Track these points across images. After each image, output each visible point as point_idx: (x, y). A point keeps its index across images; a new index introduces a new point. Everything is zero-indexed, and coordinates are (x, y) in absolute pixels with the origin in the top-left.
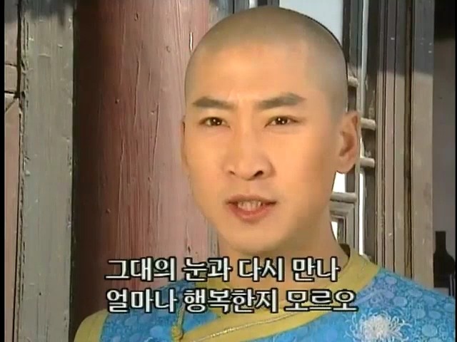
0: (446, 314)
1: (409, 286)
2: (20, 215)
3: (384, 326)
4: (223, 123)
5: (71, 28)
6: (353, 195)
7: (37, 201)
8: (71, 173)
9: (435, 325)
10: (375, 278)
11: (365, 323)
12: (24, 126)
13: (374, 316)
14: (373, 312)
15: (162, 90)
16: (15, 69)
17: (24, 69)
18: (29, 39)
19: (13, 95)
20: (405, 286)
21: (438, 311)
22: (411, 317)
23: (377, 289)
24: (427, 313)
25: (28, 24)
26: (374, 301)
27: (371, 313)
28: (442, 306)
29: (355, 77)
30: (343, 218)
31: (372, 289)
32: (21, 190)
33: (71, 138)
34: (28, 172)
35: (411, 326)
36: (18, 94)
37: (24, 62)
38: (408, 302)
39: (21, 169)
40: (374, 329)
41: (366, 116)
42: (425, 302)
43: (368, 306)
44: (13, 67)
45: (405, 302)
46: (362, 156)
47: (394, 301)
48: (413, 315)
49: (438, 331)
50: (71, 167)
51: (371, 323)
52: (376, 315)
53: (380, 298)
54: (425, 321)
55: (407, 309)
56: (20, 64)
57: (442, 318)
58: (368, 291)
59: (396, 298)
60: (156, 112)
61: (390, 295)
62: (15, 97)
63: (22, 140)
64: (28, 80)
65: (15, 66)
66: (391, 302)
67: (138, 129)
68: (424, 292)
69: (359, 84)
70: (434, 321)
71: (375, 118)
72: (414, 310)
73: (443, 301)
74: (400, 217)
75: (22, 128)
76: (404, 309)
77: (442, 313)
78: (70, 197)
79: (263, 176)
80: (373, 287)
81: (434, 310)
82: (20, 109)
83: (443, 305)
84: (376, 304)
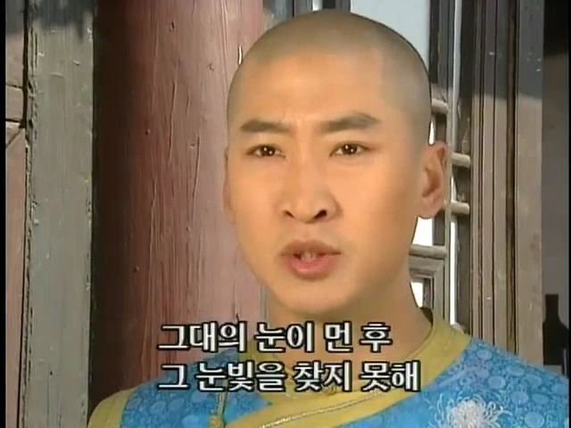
0: (554, 397)
1: (507, 361)
2: (26, 274)
3: (477, 415)
4: (277, 152)
5: (91, 40)
6: (443, 249)
7: (48, 256)
8: (90, 222)
9: (541, 412)
10: (466, 351)
11: (454, 410)
12: (31, 163)
13: (463, 402)
14: (463, 396)
15: (203, 118)
16: (20, 91)
17: (32, 92)
18: (39, 54)
19: (18, 124)
20: (503, 362)
21: (544, 394)
22: (511, 402)
23: (468, 366)
24: (530, 397)
25: (36, 35)
26: (464, 381)
27: (460, 398)
28: (549, 388)
29: (445, 101)
30: (430, 277)
31: (461, 366)
32: (27, 242)
33: (90, 178)
34: (36, 221)
35: (511, 414)
36: (25, 123)
37: (32, 83)
38: (507, 383)
39: (28, 217)
40: (465, 417)
41: (459, 151)
42: (528, 383)
43: (457, 389)
44: (18, 89)
45: (503, 382)
46: (453, 201)
47: (490, 381)
48: (513, 400)
49: (546, 420)
50: (90, 214)
51: (461, 410)
52: (467, 400)
53: (471, 378)
54: (528, 408)
55: (505, 392)
56: (26, 85)
57: (549, 403)
58: (456, 369)
59: (492, 378)
60: (196, 146)
61: (484, 374)
62: (21, 127)
63: (29, 180)
64: (36, 106)
65: (20, 87)
66: (486, 383)
67: (174, 166)
68: (527, 369)
69: (450, 111)
70: (540, 407)
71: (469, 153)
72: (515, 393)
73: (551, 381)
74: (501, 276)
75: (29, 165)
76: (501, 391)
77: (550, 397)
78: (89, 252)
79: (328, 217)
80: (463, 364)
81: (539, 393)
82: (26, 142)
83: (551, 386)
84: (467, 386)
